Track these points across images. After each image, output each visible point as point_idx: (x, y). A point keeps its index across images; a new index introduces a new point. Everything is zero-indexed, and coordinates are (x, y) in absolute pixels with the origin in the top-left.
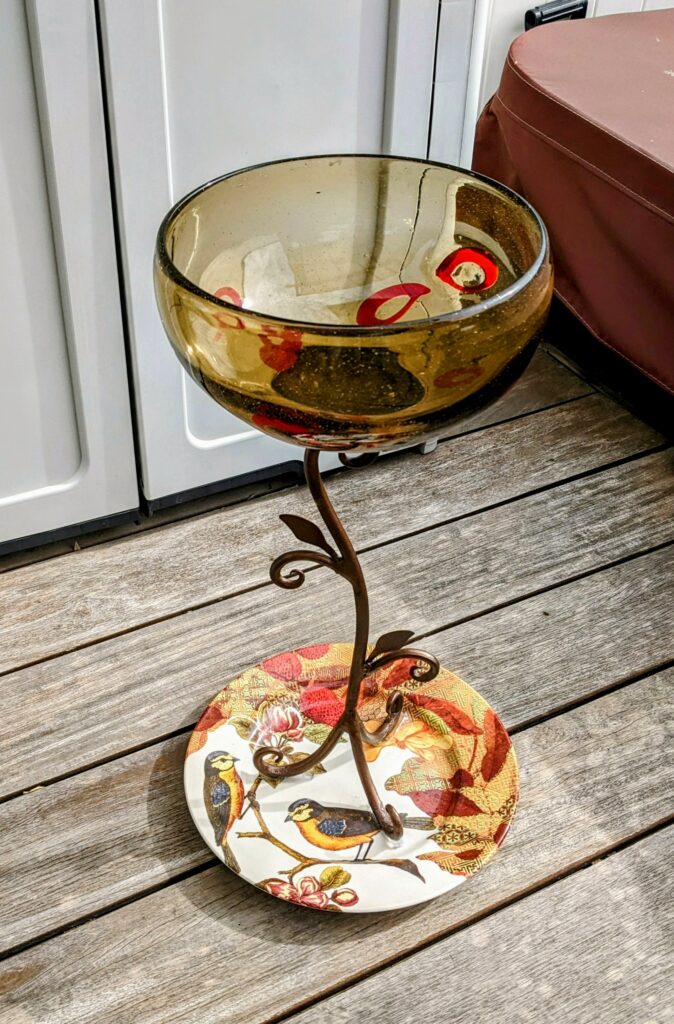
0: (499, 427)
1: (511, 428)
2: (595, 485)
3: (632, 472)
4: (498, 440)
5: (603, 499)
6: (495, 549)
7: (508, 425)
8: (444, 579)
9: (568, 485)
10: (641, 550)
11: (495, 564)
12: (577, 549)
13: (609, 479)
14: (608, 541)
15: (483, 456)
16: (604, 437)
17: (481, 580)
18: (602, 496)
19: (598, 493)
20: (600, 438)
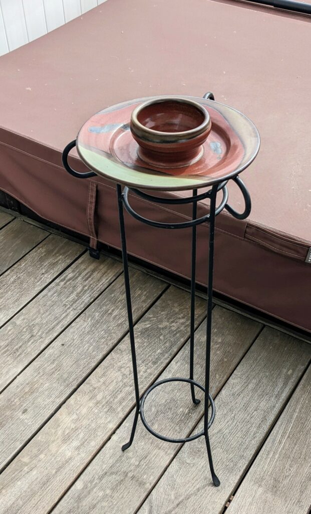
0: (15, 266)
1: (20, 265)
2: (64, 279)
3: (77, 267)
4: (17, 272)
5: (70, 284)
6: (33, 324)
7: (18, 263)
8: (17, 347)
9: (53, 283)
10: (91, 301)
11: (35, 331)
12: (66, 311)
13: (69, 274)
14: (77, 302)
15: (13, 283)
16: (61, 255)
17: (32, 341)
18: (68, 283)
19: (67, 282)
20: (59, 256)
